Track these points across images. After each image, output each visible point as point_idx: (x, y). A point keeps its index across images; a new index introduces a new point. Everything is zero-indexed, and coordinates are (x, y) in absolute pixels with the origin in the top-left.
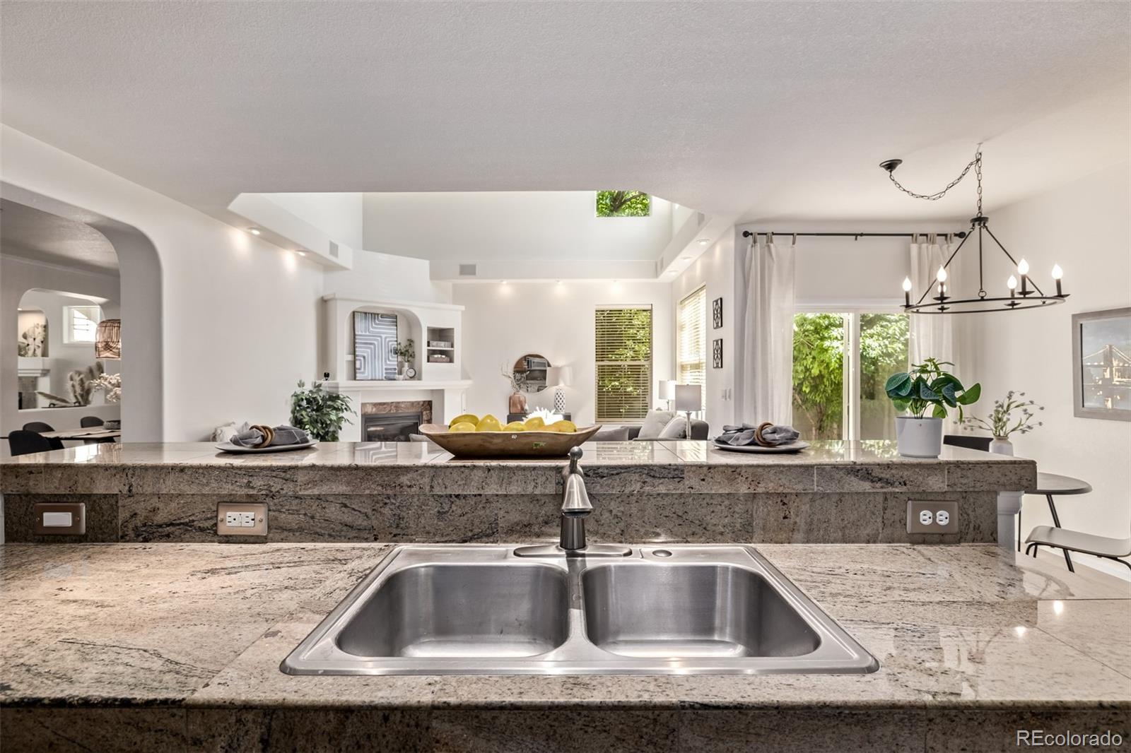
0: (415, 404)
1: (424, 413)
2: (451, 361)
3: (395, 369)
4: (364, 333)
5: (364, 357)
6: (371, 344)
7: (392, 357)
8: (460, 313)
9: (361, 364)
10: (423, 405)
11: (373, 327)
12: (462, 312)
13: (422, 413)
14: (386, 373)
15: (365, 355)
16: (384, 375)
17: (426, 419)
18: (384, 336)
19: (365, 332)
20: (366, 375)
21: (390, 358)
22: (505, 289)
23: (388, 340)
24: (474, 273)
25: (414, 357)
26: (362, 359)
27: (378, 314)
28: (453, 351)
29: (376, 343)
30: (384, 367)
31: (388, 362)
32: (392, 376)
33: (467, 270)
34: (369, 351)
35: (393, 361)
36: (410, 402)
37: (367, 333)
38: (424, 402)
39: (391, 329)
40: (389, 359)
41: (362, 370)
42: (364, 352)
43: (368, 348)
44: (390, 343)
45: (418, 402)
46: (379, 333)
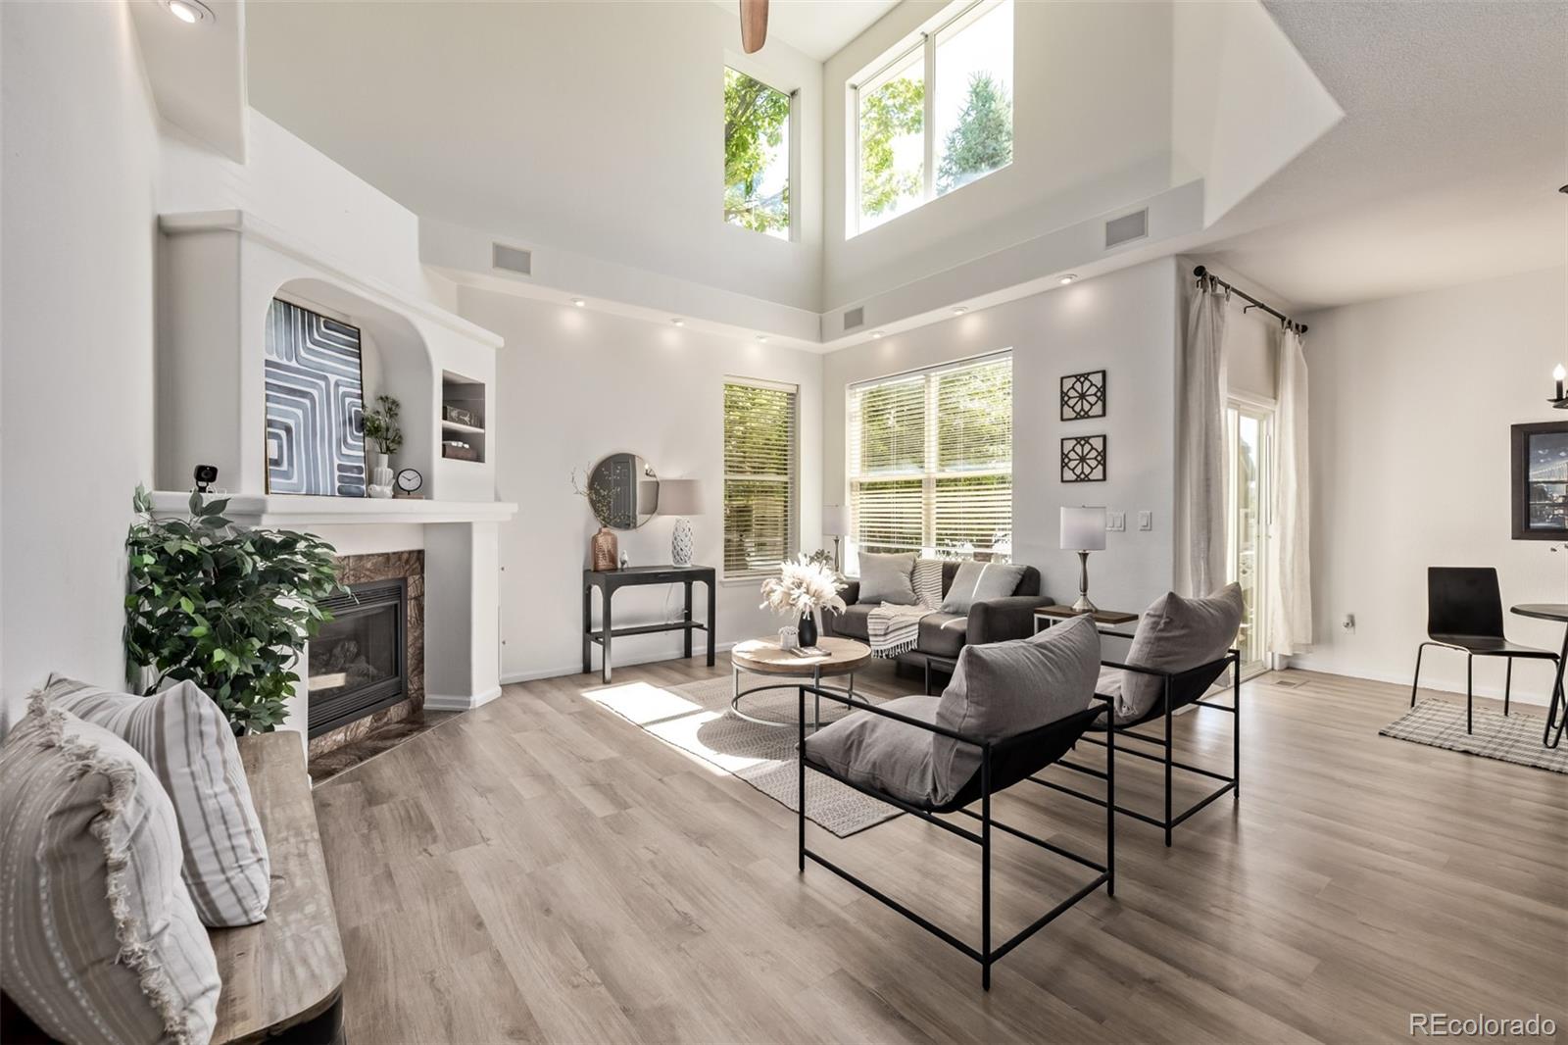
0: (392, 561)
1: (410, 580)
2: (479, 457)
3: (360, 470)
4: (285, 362)
5: (288, 430)
6: (304, 394)
7: (355, 438)
8: (493, 352)
9: (280, 447)
10: (407, 562)
11: (309, 351)
12: (499, 351)
13: (405, 579)
14: (341, 479)
15: (291, 423)
16: (337, 484)
17: (413, 595)
18: (333, 378)
19: (290, 360)
20: (295, 480)
21: (350, 440)
22: (573, 318)
23: (342, 389)
24: (525, 269)
25: (399, 443)
26: (283, 434)
27: (318, 316)
28: (483, 435)
29: (315, 393)
30: (337, 462)
31: (345, 451)
32: (353, 488)
33: (510, 260)
34: (300, 412)
35: (356, 448)
36: (383, 555)
37: (294, 364)
38: (410, 553)
39: (347, 363)
40: (345, 441)
41: (285, 467)
42: (286, 414)
43: (298, 405)
44: (348, 400)
45: (399, 555)
46: (322, 367)
